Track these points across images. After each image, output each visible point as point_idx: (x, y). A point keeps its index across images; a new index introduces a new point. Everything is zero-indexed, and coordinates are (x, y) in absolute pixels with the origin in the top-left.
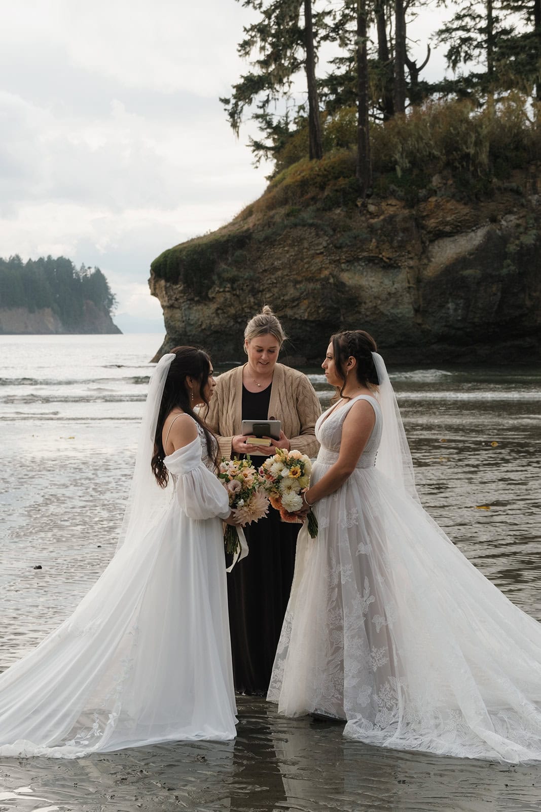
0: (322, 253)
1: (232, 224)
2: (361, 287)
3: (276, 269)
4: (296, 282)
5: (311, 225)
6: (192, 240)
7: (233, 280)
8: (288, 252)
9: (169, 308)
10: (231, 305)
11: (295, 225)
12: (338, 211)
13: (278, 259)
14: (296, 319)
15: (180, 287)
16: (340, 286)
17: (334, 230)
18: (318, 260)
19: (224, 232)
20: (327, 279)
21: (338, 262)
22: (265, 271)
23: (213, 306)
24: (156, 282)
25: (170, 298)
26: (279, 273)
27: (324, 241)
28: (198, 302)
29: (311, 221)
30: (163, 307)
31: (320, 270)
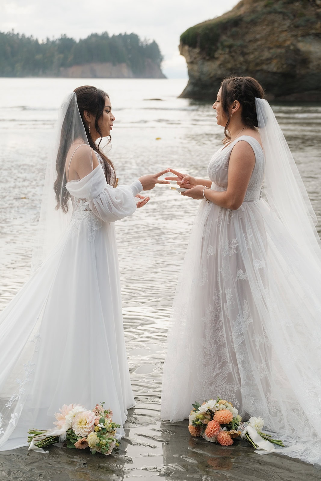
0: (286, 31)
1: (231, 12)
2: (310, 52)
3: (256, 40)
4: (270, 48)
5: (280, 13)
6: (206, 21)
7: (230, 47)
8: (265, 29)
9: (191, 63)
10: (228, 62)
11: (270, 13)
12: (297, 4)
13: (259, 34)
14: (269, 72)
15: (197, 50)
16: (297, 51)
17: (294, 16)
18: (284, 35)
19: (226, 16)
20: (289, 47)
21: (296, 36)
22: (250, 41)
23: (218, 63)
24: (183, 48)
25: (191, 57)
26: (259, 43)
27: (288, 23)
28: (208, 60)
29: (280, 10)
30: (188, 63)
31: (285, 41)
